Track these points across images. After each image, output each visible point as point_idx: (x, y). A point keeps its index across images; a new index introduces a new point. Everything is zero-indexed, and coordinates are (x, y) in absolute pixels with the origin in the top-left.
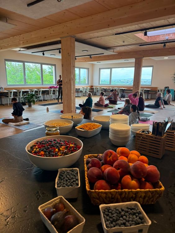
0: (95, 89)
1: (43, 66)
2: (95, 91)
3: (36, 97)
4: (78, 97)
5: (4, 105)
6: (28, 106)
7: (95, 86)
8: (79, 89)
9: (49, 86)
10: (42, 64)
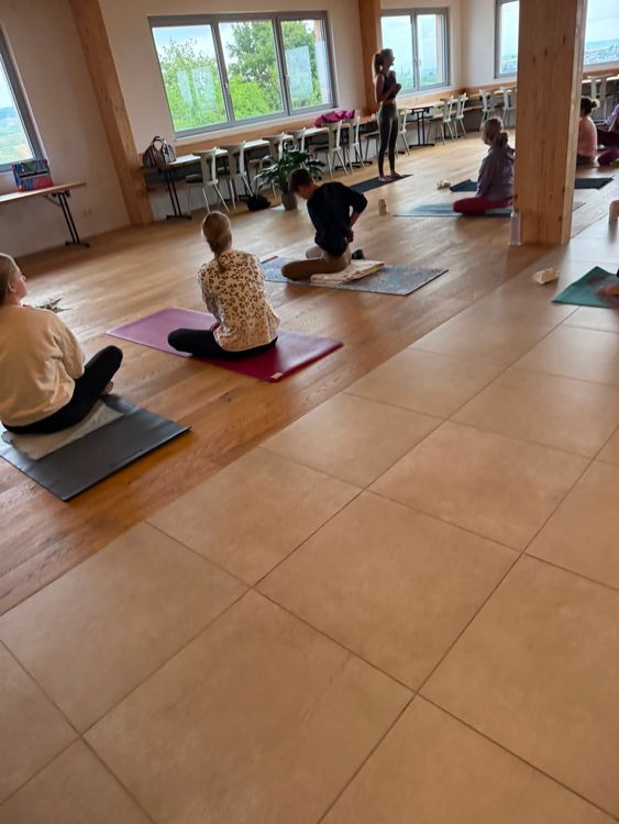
0: (485, 100)
1: (283, 24)
2: (485, 110)
3: (314, 163)
4: (425, 145)
5: (190, 218)
6: (282, 207)
7: (482, 88)
8: (427, 110)
9: (317, 115)
10: (277, 19)
